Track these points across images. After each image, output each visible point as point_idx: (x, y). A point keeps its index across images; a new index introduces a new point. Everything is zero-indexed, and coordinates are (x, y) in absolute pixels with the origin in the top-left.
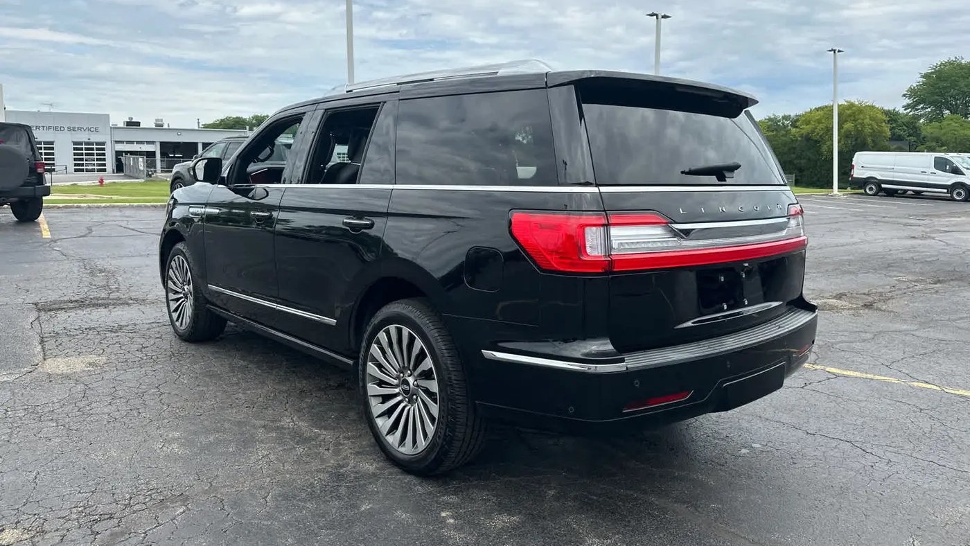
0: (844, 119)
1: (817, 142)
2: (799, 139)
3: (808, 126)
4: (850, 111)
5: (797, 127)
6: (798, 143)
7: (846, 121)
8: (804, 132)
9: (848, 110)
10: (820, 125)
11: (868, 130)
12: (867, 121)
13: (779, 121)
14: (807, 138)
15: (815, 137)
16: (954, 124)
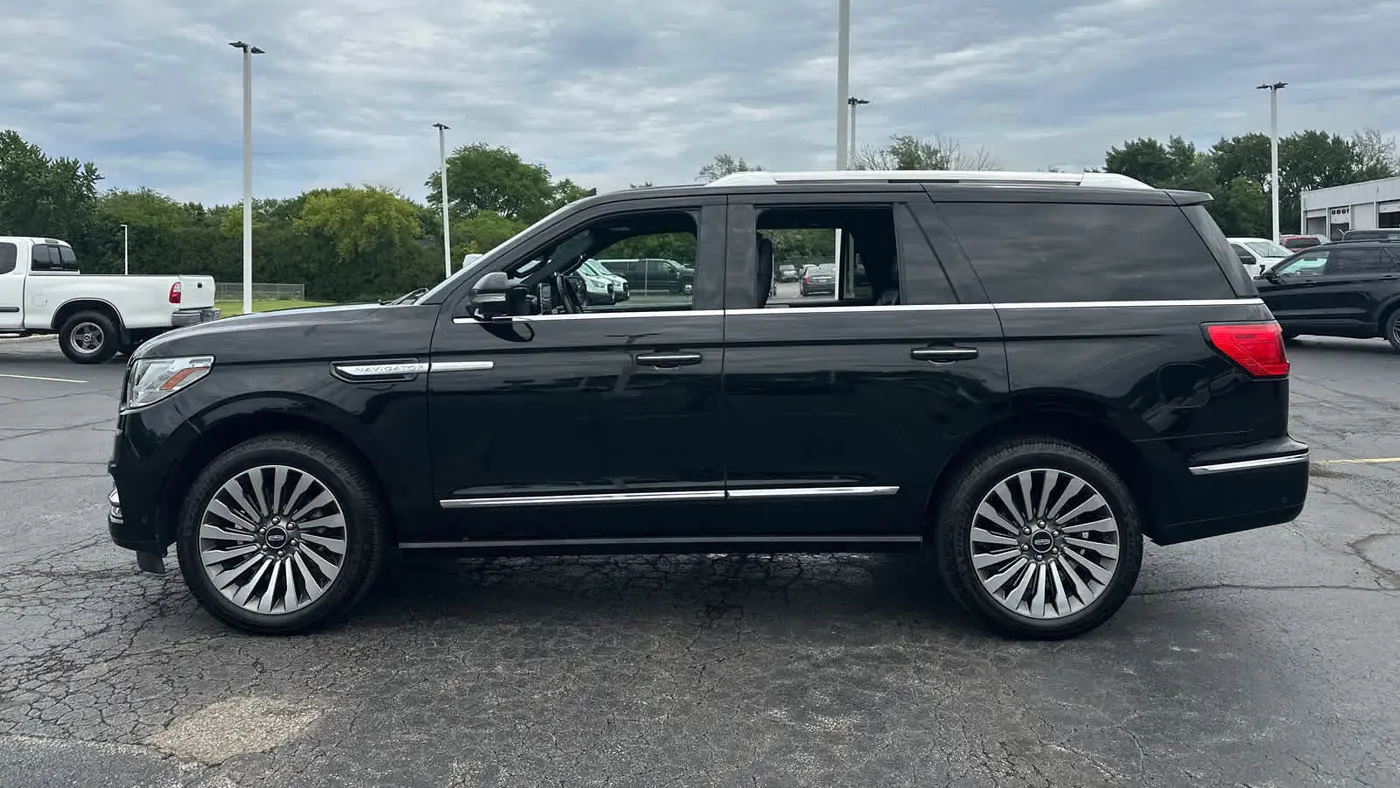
0: (364, 209)
1: (331, 239)
2: (306, 234)
3: (317, 217)
4: (371, 200)
5: (300, 218)
6: (305, 239)
7: (367, 212)
8: (312, 225)
9: (369, 197)
10: (334, 216)
11: (395, 225)
12: (393, 213)
13: (261, 207)
14: (317, 233)
15: (327, 231)
16: (489, 222)
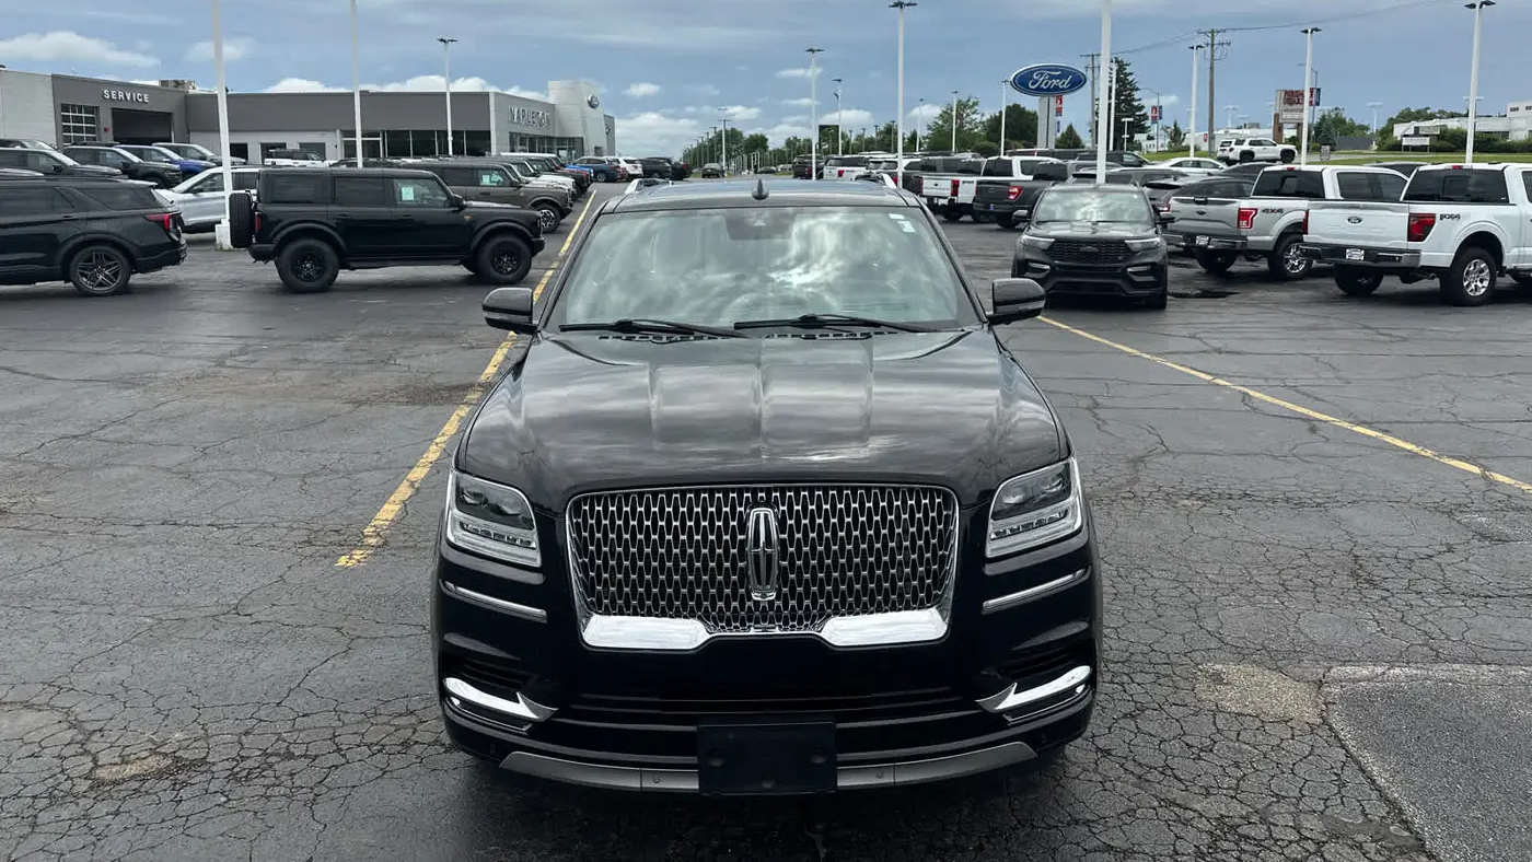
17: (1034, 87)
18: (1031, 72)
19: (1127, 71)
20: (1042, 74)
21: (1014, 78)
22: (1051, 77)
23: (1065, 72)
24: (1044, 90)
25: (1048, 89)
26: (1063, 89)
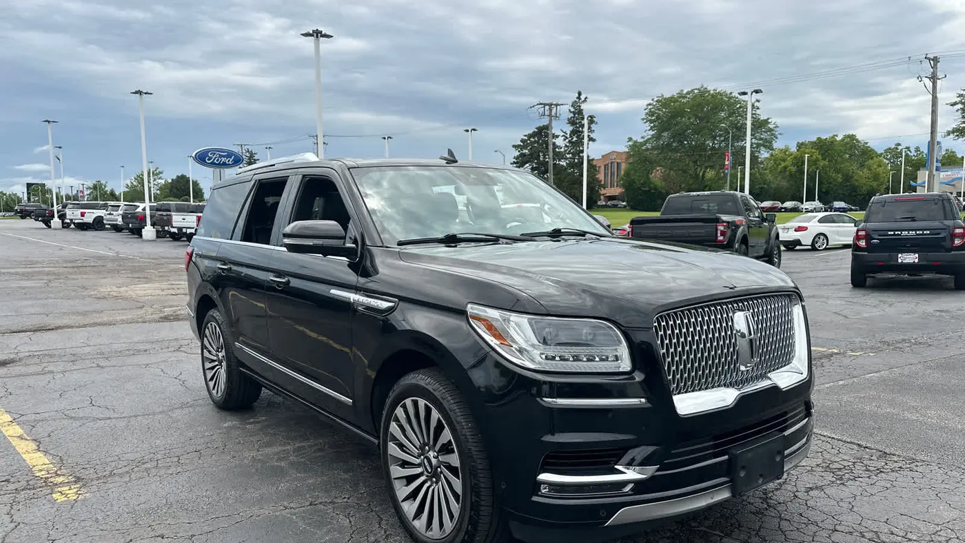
17: (210, 161)
18: (208, 151)
19: (256, 158)
20: (214, 154)
21: (196, 155)
22: (221, 156)
23: (229, 154)
24: (217, 164)
25: (219, 164)
26: (229, 164)
